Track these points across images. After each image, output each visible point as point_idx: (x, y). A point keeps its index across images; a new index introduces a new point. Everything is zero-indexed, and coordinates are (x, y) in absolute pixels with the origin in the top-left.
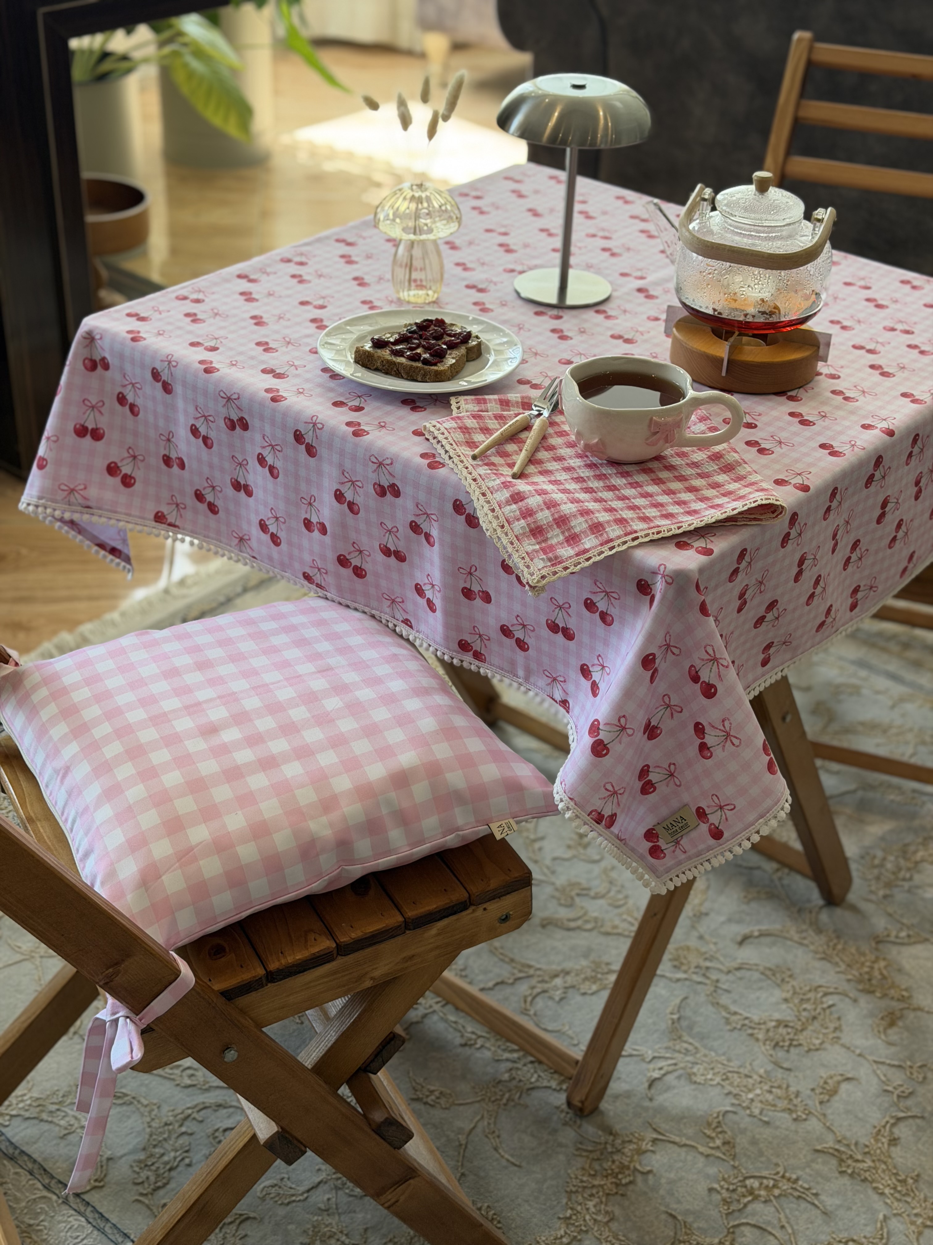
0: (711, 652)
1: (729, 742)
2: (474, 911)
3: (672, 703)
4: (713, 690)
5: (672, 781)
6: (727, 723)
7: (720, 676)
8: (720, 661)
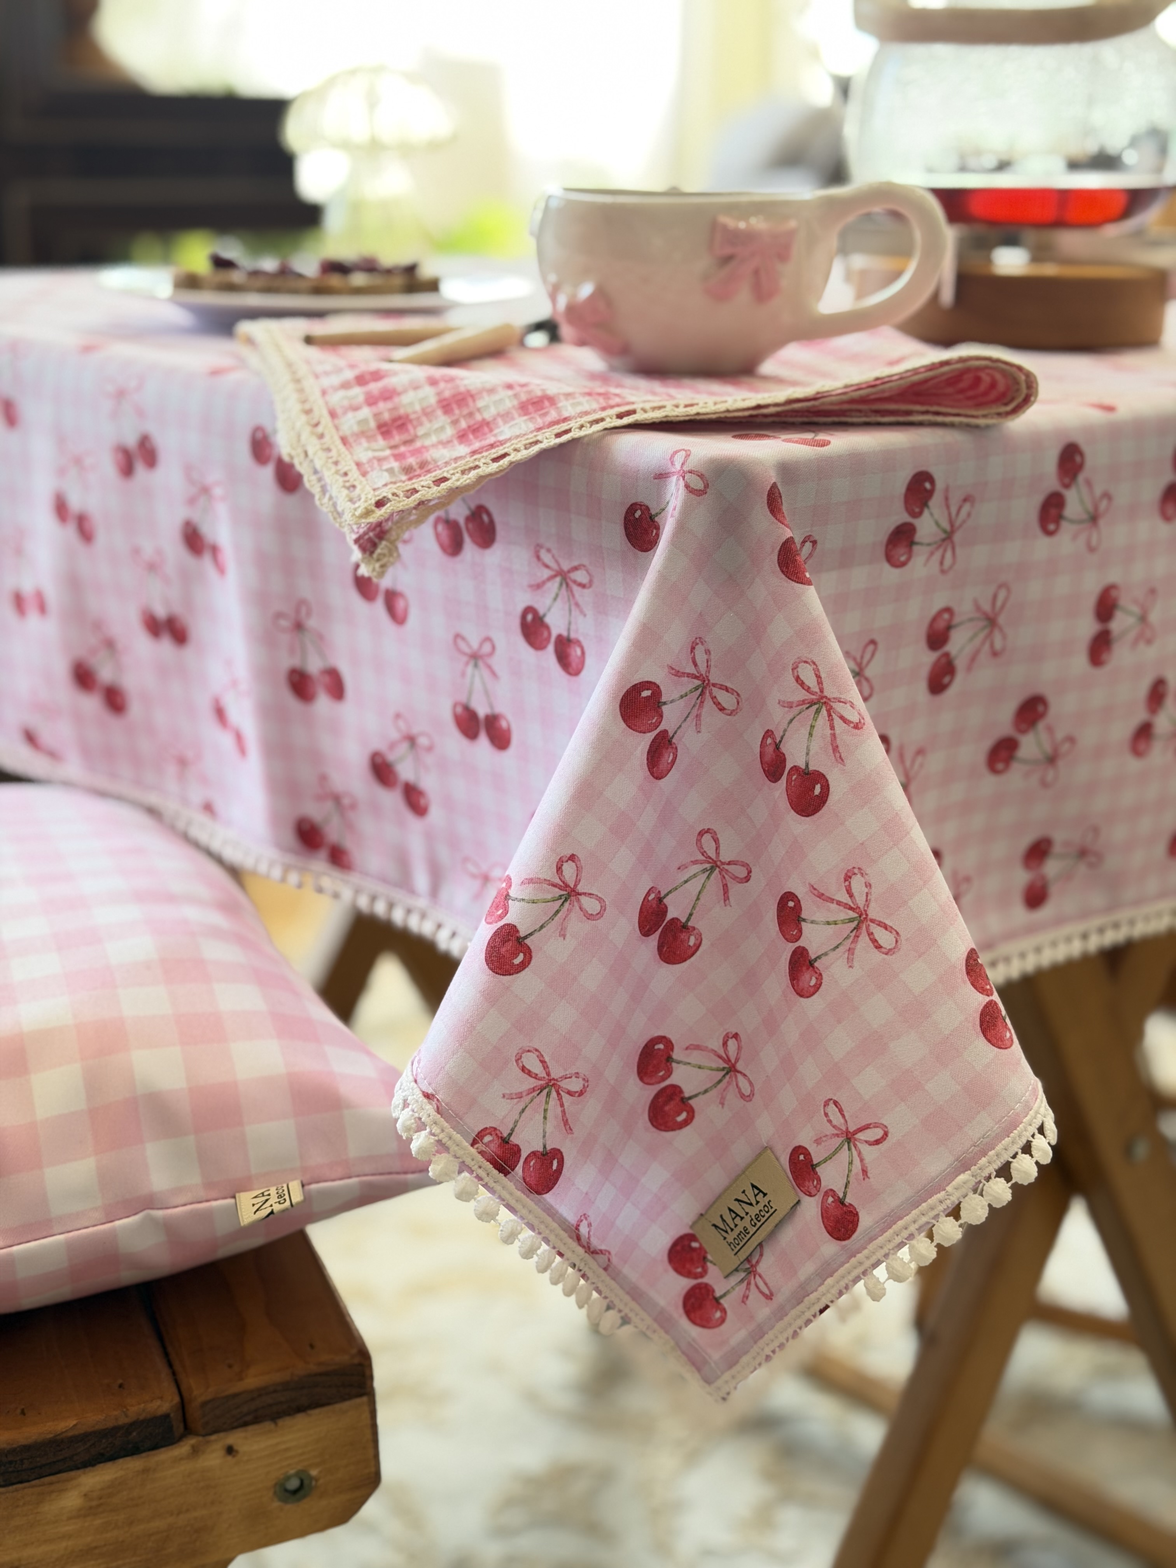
0: (811, 681)
1: (864, 939)
2: (195, 1451)
3: (725, 857)
4: (817, 790)
5: (732, 1088)
6: (857, 884)
7: (835, 749)
8: (838, 706)
